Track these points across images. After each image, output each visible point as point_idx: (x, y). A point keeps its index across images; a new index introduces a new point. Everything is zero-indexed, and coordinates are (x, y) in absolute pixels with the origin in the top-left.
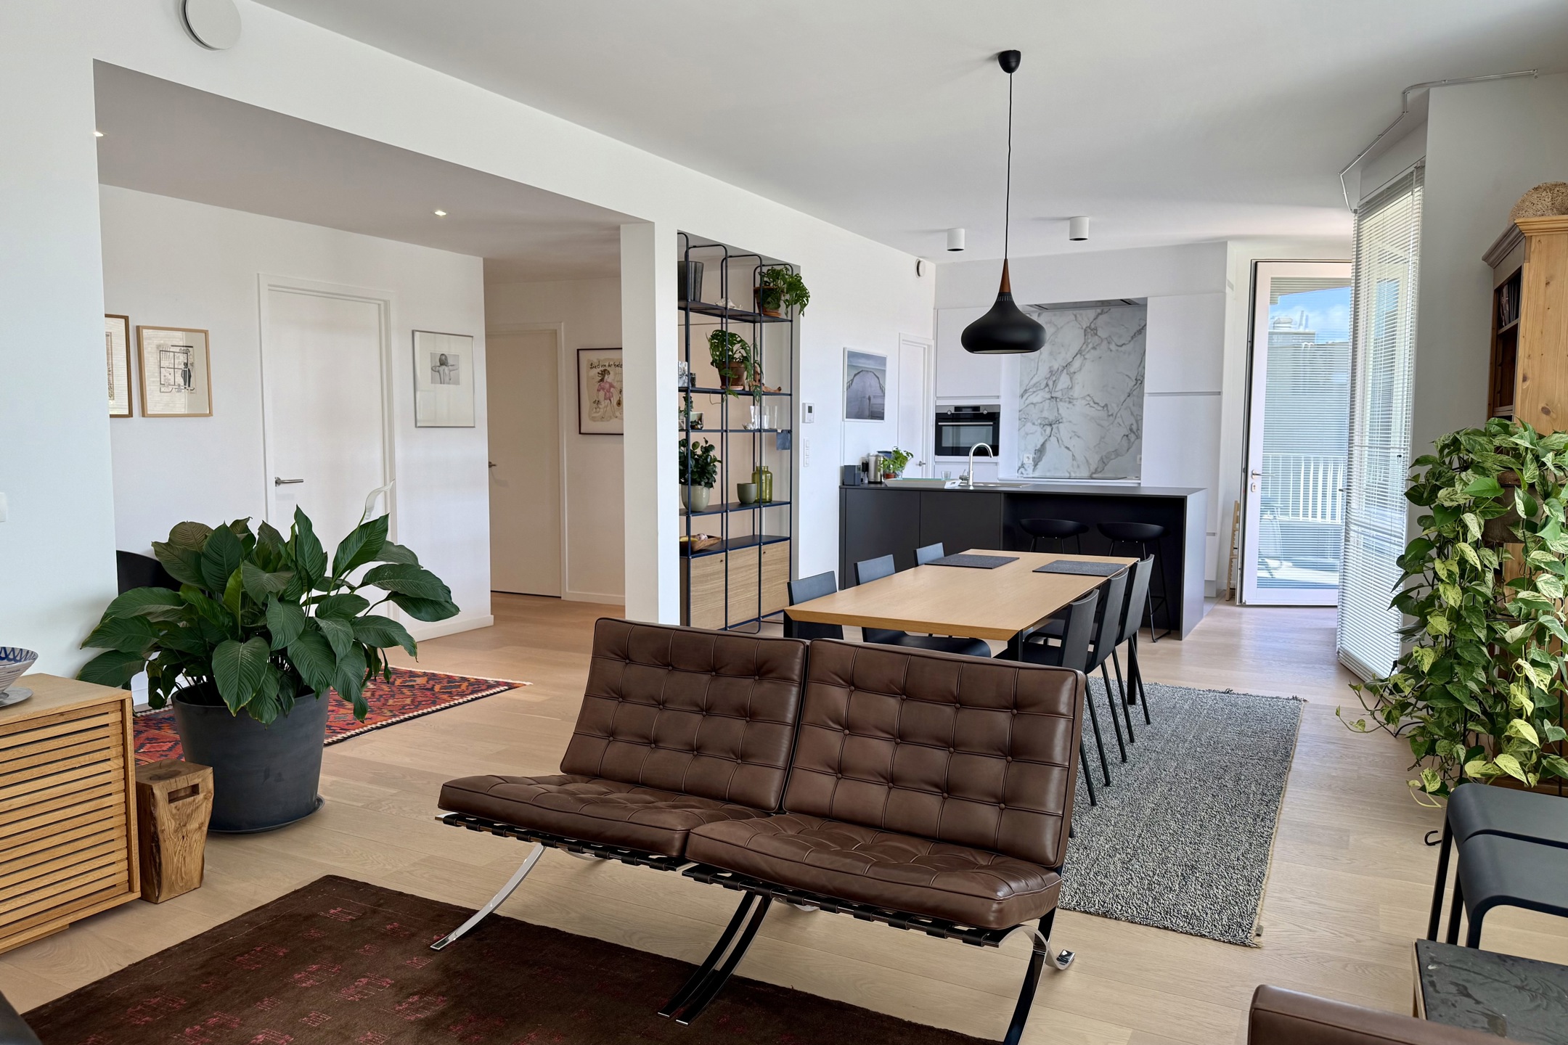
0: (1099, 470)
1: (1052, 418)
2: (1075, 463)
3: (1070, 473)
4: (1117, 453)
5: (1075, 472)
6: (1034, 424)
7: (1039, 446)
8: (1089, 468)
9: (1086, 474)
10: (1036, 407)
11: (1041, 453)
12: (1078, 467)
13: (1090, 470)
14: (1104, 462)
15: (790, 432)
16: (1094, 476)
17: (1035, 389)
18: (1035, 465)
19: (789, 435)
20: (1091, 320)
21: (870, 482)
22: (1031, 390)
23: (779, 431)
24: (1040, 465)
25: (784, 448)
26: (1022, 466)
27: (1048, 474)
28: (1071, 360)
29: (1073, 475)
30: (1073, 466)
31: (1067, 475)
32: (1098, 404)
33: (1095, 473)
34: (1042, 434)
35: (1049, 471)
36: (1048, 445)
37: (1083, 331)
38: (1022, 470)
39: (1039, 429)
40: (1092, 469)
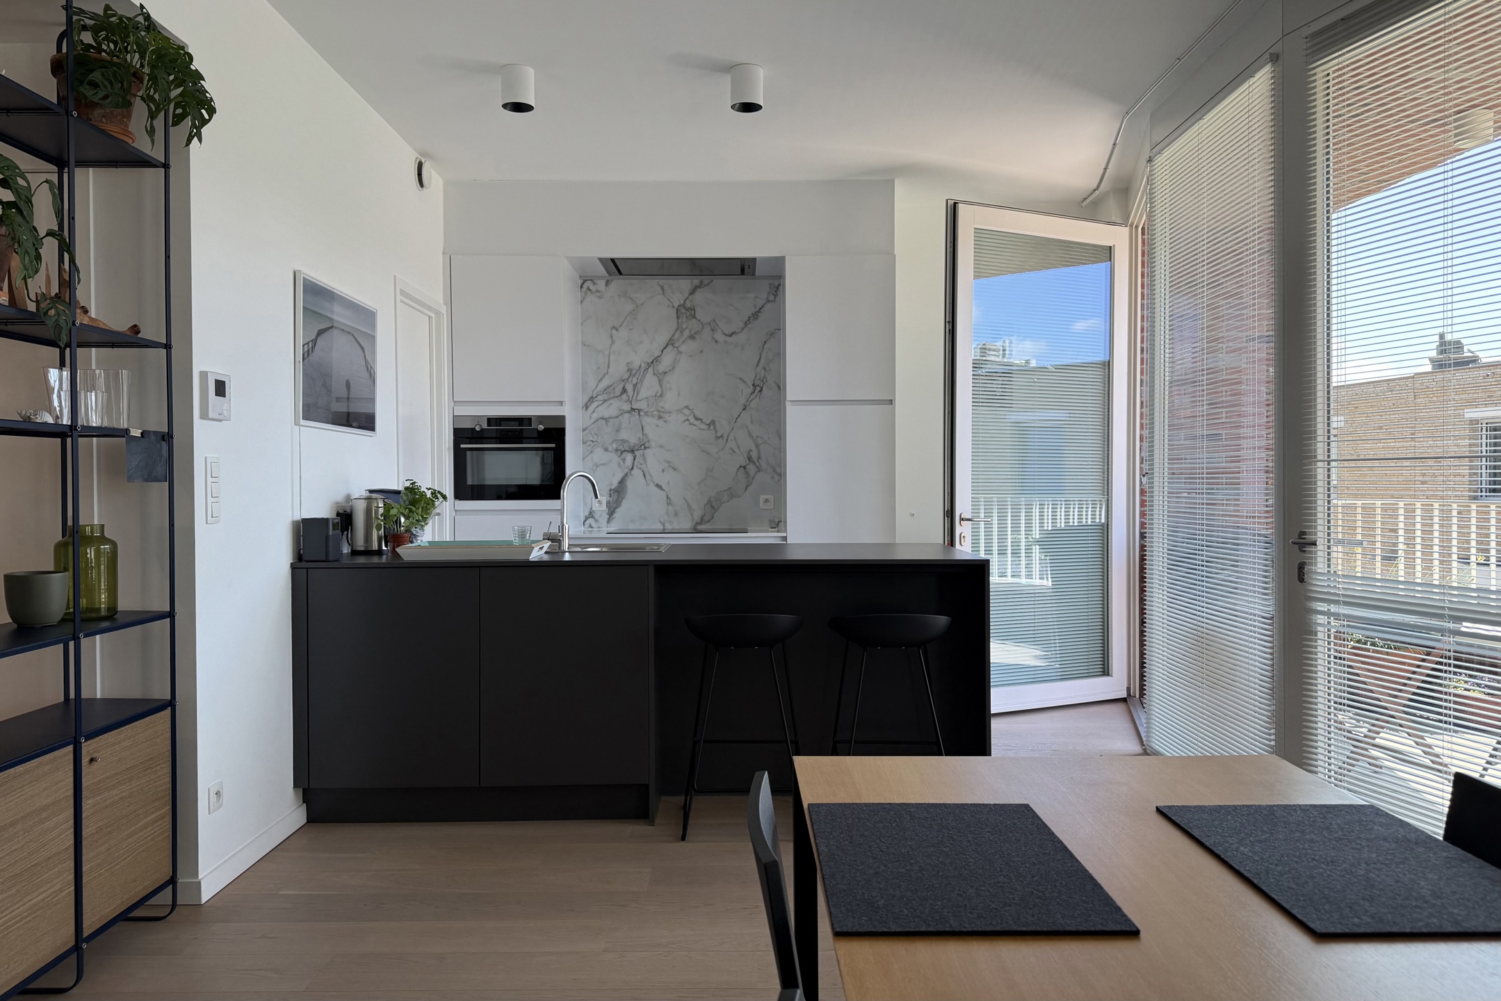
0: (706, 518)
1: (633, 440)
2: (670, 508)
3: (664, 525)
4: (732, 494)
5: (671, 523)
6: (606, 450)
7: (615, 484)
8: (692, 515)
9: (688, 525)
10: (610, 424)
11: (619, 495)
12: (676, 514)
13: (692, 520)
14: (712, 507)
15: (167, 437)
16: (700, 527)
17: (605, 397)
18: (611, 513)
19: (164, 445)
20: (686, 295)
21: (355, 553)
22: (600, 398)
23: (136, 433)
24: (619, 513)
25: (150, 478)
26: (591, 515)
27: (631, 527)
28: (657, 353)
29: (668, 526)
30: (667, 513)
31: (660, 527)
32: (701, 420)
33: (700, 523)
34: (619, 466)
35: (632, 521)
36: (630, 483)
37: (675, 310)
38: (590, 521)
39: (615, 458)
40: (697, 516)
